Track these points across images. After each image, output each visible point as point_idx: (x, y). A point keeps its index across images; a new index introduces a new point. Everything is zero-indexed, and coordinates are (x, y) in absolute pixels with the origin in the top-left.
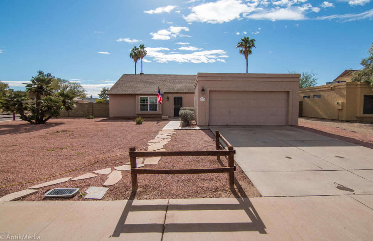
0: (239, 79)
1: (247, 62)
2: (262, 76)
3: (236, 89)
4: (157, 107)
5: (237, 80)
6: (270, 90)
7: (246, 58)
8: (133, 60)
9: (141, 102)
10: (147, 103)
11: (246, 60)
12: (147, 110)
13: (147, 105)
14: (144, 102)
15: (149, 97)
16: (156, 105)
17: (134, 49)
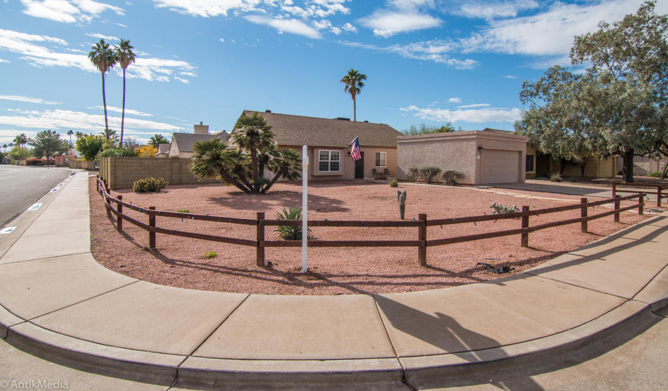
1: (355, 103)
4: (338, 166)
7: (354, 98)
9: (321, 159)
10: (328, 159)
11: (353, 101)
12: (327, 170)
13: (327, 163)
14: (335, 159)
15: (330, 151)
16: (338, 163)
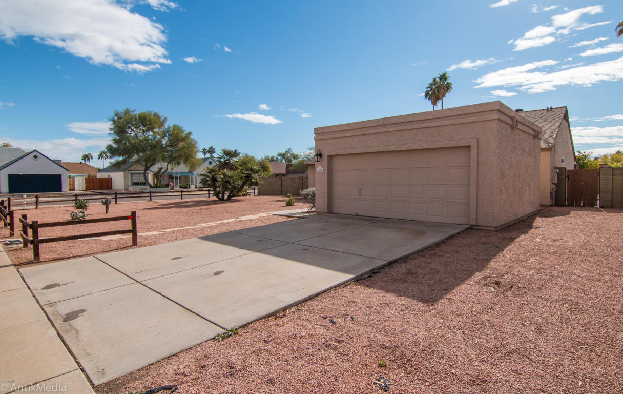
0: (370, 131)
2: (408, 120)
3: (365, 150)
5: (366, 133)
6: (425, 146)
8: (430, 102)
17: (431, 84)
